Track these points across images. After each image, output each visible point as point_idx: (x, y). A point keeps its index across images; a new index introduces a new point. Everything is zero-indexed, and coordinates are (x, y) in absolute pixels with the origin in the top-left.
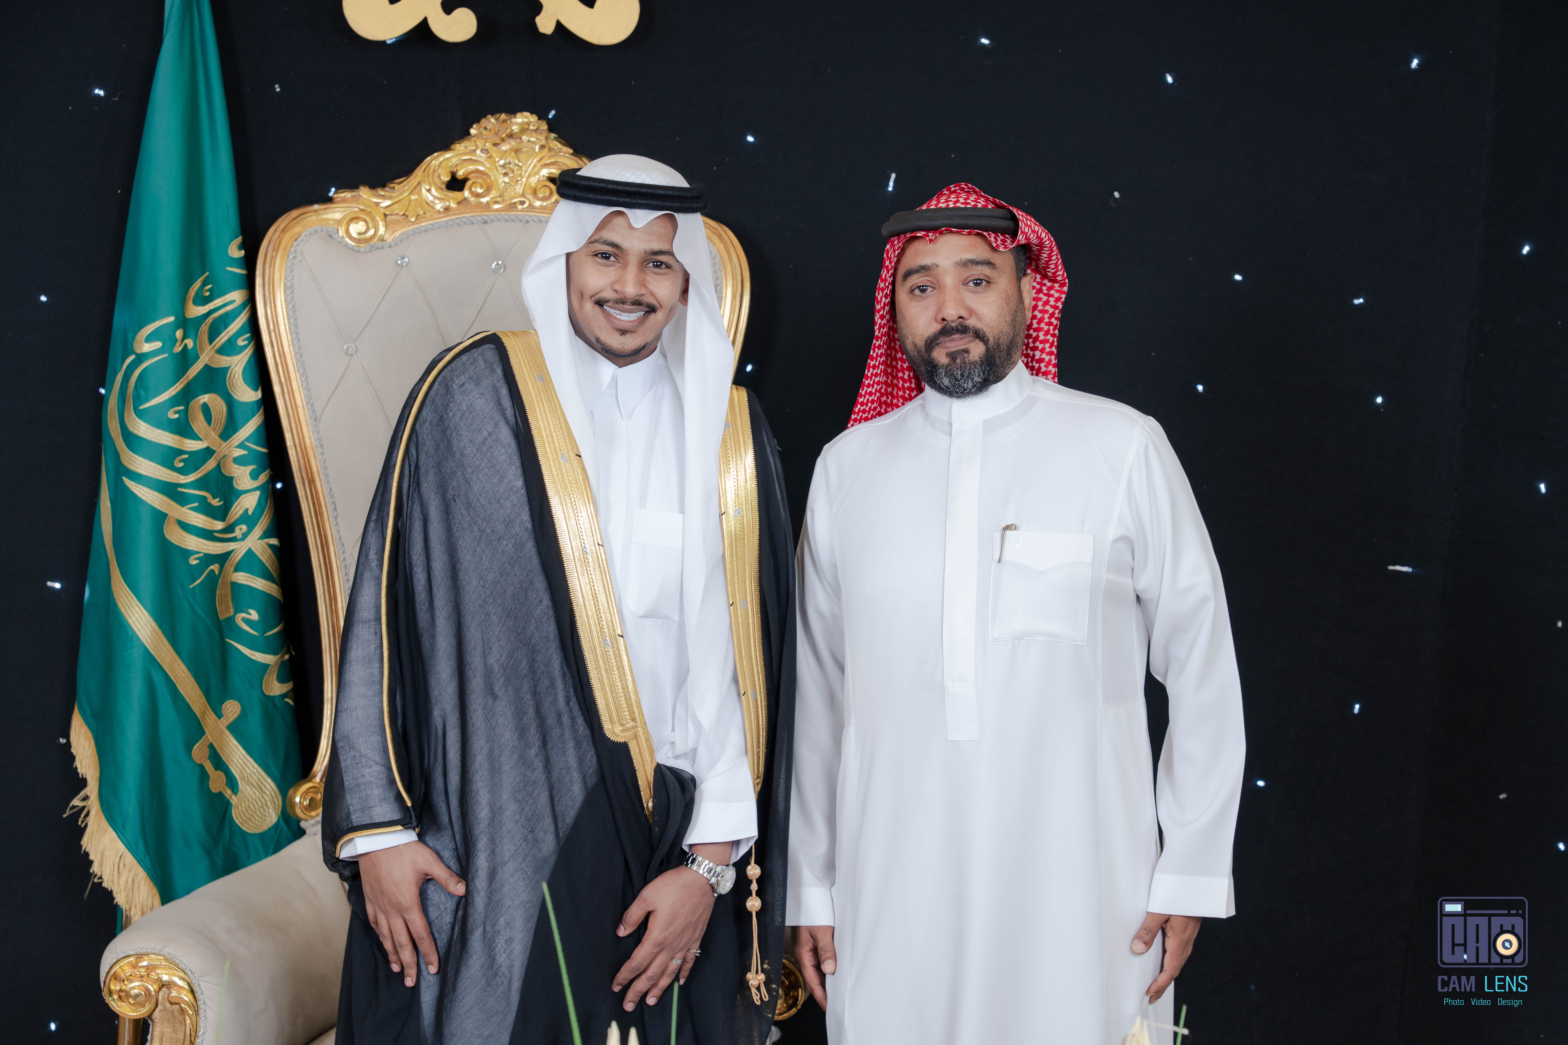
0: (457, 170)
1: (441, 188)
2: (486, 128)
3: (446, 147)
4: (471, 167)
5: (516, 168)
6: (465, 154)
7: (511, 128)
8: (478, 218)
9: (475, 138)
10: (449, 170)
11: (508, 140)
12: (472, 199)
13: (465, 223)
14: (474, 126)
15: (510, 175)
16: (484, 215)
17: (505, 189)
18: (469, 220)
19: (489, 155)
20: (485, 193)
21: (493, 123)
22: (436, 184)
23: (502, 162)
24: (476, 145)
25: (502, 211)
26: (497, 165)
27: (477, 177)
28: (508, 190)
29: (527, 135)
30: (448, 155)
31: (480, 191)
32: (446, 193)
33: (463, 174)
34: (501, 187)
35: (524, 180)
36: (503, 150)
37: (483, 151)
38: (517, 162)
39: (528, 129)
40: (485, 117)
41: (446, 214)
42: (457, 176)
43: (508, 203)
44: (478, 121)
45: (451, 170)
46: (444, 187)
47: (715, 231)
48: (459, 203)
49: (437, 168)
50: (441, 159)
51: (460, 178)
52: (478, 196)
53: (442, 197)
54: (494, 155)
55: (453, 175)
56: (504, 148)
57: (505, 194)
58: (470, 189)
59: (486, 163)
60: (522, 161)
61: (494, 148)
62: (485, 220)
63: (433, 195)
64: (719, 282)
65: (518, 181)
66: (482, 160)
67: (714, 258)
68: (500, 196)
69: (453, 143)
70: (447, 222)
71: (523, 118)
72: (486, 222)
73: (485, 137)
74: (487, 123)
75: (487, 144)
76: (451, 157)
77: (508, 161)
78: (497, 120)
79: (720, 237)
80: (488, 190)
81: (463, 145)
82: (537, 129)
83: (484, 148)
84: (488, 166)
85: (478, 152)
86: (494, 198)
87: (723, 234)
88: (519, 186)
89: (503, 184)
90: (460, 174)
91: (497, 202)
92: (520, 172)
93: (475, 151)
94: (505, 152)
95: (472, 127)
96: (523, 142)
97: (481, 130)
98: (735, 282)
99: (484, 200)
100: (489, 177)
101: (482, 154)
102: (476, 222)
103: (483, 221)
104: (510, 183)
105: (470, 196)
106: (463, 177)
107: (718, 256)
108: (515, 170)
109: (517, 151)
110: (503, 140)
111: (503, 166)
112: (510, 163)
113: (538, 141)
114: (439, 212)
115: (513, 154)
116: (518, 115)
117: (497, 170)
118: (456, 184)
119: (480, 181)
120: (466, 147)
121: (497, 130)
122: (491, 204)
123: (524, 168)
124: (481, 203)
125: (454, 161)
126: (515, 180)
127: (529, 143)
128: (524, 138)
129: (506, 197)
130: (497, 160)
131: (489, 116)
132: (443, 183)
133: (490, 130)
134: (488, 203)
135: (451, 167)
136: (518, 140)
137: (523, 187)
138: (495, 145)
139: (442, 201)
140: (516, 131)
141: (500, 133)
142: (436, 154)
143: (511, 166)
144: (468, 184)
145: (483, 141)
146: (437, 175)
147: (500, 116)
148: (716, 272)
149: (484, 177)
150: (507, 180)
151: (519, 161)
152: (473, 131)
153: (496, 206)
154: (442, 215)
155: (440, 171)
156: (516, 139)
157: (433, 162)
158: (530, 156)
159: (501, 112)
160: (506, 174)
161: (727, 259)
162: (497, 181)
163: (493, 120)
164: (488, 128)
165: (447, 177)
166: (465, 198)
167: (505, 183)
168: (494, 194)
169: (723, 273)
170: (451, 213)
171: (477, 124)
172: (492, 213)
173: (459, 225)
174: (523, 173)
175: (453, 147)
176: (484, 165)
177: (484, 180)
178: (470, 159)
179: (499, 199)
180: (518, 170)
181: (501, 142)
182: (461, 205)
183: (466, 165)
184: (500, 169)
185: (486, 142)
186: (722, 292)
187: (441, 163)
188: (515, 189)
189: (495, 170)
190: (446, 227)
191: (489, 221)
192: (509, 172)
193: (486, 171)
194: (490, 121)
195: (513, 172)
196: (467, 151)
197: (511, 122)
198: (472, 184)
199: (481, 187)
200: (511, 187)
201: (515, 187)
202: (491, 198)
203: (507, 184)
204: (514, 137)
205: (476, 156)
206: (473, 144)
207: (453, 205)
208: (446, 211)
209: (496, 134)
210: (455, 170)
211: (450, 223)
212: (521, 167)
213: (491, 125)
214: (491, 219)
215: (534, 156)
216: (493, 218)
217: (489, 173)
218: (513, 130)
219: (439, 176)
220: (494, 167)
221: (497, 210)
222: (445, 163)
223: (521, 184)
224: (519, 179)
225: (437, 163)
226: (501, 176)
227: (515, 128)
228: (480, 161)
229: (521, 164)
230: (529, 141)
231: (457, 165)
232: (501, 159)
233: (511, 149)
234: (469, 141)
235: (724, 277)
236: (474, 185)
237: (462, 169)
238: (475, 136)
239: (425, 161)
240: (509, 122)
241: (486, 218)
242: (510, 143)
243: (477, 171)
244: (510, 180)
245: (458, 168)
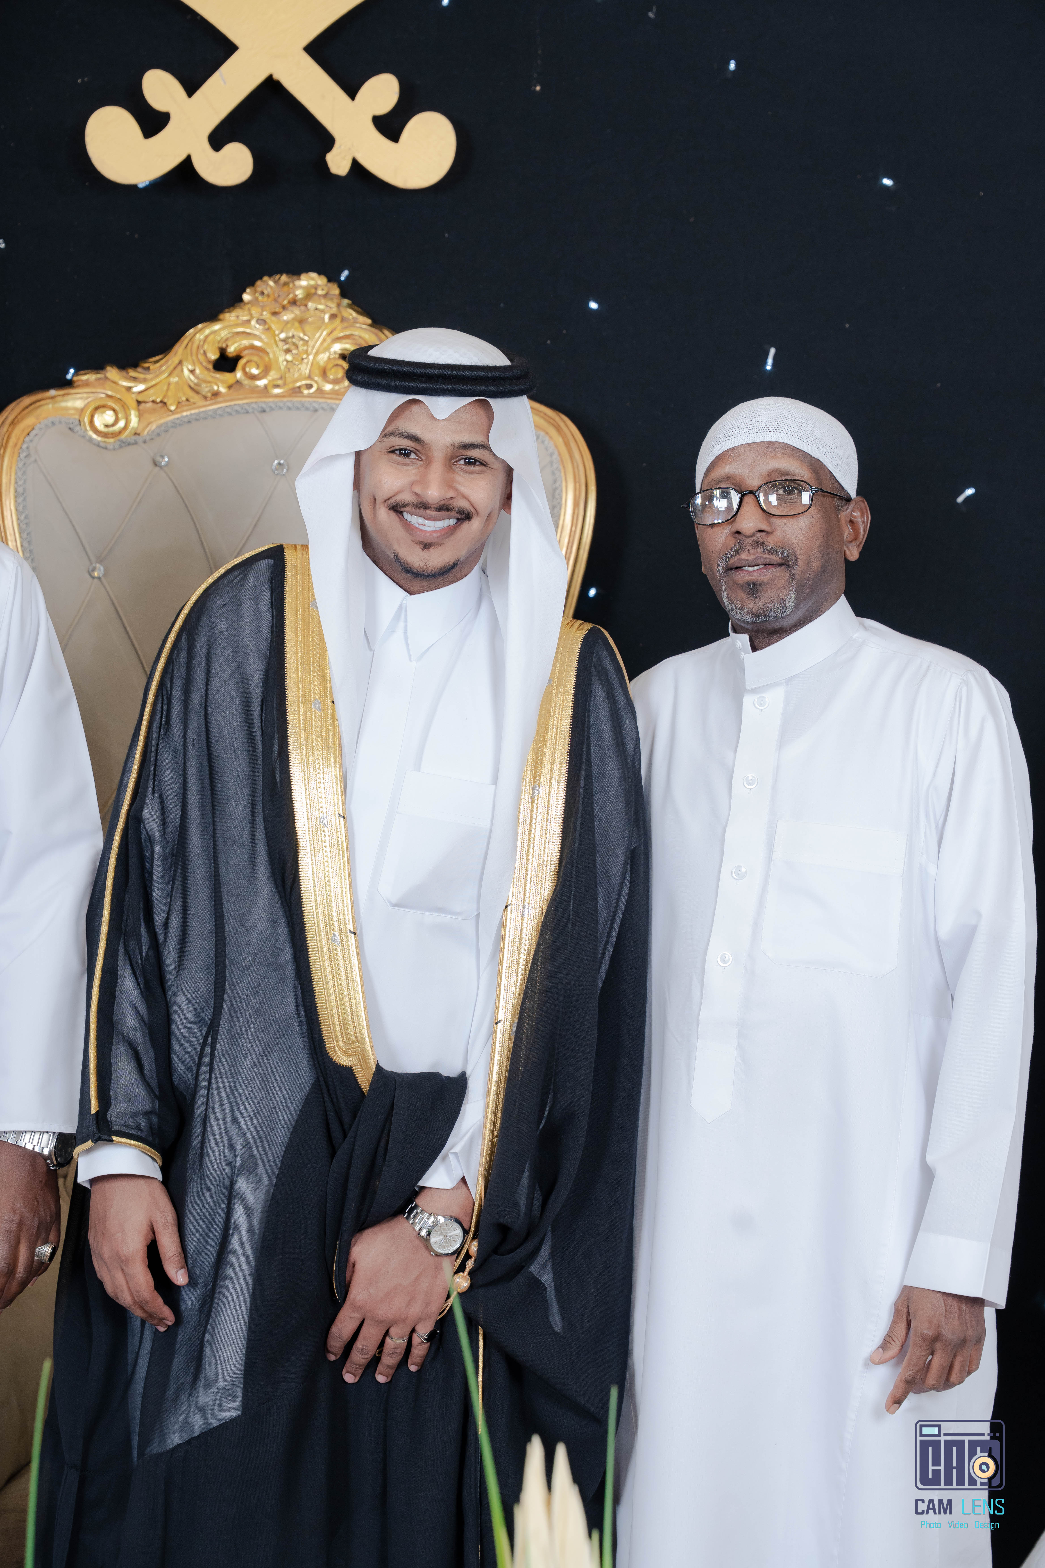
0: (227, 346)
1: (207, 369)
2: (262, 293)
3: (212, 316)
4: (245, 342)
5: (301, 342)
6: (237, 325)
7: (294, 292)
8: (254, 406)
9: (249, 306)
10: (216, 345)
11: (290, 308)
12: (246, 382)
13: (238, 412)
14: (248, 290)
15: (294, 352)
16: (261, 402)
17: (287, 370)
18: (242, 409)
19: (266, 327)
20: (261, 375)
21: (271, 287)
22: (201, 363)
23: (283, 336)
24: (251, 315)
25: (284, 397)
26: (277, 339)
27: (252, 354)
28: (291, 370)
29: (314, 302)
30: (217, 327)
31: (255, 371)
32: (214, 375)
33: (235, 350)
34: (282, 367)
35: (311, 357)
36: (284, 321)
37: (259, 321)
38: (302, 335)
39: (315, 294)
40: (261, 278)
41: (213, 401)
42: (227, 354)
43: (291, 386)
44: (252, 284)
45: (220, 345)
46: (211, 367)
47: (552, 421)
48: (230, 387)
49: (202, 343)
50: (207, 332)
51: (230, 355)
52: (253, 378)
53: (209, 379)
54: (273, 326)
55: (223, 352)
56: (285, 318)
57: (287, 375)
58: (244, 369)
59: (263, 337)
60: (309, 334)
61: (273, 318)
62: (262, 408)
63: (197, 377)
64: (557, 485)
65: (303, 359)
66: (257, 333)
67: (551, 455)
68: (281, 378)
69: (221, 311)
70: (215, 411)
71: (309, 281)
72: (264, 411)
73: (261, 304)
74: (264, 286)
75: (265, 313)
76: (220, 329)
77: (291, 334)
78: (276, 282)
79: (558, 429)
80: (266, 371)
81: (233, 314)
82: (327, 294)
83: (261, 317)
84: (266, 340)
85: (253, 322)
86: (273, 380)
87: (562, 425)
88: (305, 366)
89: (285, 363)
90: (232, 350)
91: (277, 386)
92: (305, 348)
93: (249, 321)
94: (287, 322)
95: (244, 291)
96: (309, 310)
97: (257, 295)
98: (578, 485)
99: (261, 383)
100: (267, 353)
101: (258, 326)
102: (251, 411)
103: (260, 409)
104: (294, 362)
105: (243, 378)
106: (234, 354)
107: (556, 453)
108: (299, 346)
109: (302, 321)
110: (284, 308)
111: (285, 341)
112: (293, 337)
113: (328, 308)
114: (205, 398)
115: (297, 324)
116: (303, 276)
117: (277, 346)
118: (226, 363)
119: (255, 358)
120: (238, 317)
121: (276, 295)
122: (269, 388)
123: (311, 343)
124: (257, 386)
125: (224, 334)
126: (300, 359)
127: (317, 312)
128: (310, 305)
129: (289, 380)
130: (277, 333)
131: (266, 278)
132: (209, 361)
133: (268, 296)
134: (266, 386)
135: (219, 342)
136: (303, 308)
137: (309, 367)
138: (275, 314)
139: (209, 385)
140: (300, 296)
141: (280, 300)
142: (200, 326)
143: (294, 340)
144: (241, 363)
145: (259, 310)
146: (202, 351)
147: (280, 278)
148: (553, 473)
149: (261, 354)
150: (289, 357)
151: (305, 334)
152: (246, 297)
153: (277, 391)
154: (208, 403)
155: (206, 347)
156: (299, 306)
157: (198, 336)
158: (319, 328)
159: (281, 272)
160: (288, 351)
161: (568, 456)
162: (277, 360)
163: (271, 283)
164: (266, 292)
165: (214, 354)
166: (238, 381)
167: (287, 361)
168: (273, 375)
169: (563, 474)
170: (219, 399)
171: (252, 288)
172: (271, 400)
173: (230, 414)
174: (310, 349)
175: (221, 316)
176: (260, 339)
177: (261, 358)
178: (244, 333)
179: (280, 382)
180: (303, 345)
181: (281, 310)
182: (232, 390)
183: (238, 339)
184: (281, 344)
185: (263, 311)
186: (561, 498)
187: (207, 337)
188: (300, 369)
189: (274, 346)
190: (214, 418)
191: (268, 410)
192: (292, 347)
193: (264, 347)
194: (268, 285)
195: (297, 347)
196: (240, 322)
197: (294, 285)
198: (246, 363)
199: (258, 367)
200: (295, 367)
201: (300, 366)
202: (270, 381)
203: (290, 364)
204: (298, 303)
205: (251, 328)
206: (246, 313)
207: (223, 390)
208: (213, 397)
209: (275, 300)
210: (224, 346)
211: (219, 412)
212: (307, 342)
213: (269, 289)
214: (270, 407)
215: (323, 327)
216: (273, 406)
217: (268, 350)
218: (296, 296)
219: (205, 354)
220: (273, 341)
221: (277, 396)
222: (212, 337)
223: (307, 363)
224: (305, 356)
225: (202, 337)
226: (283, 353)
227: (300, 293)
228: (255, 335)
229: (306, 338)
230: (316, 309)
231: (227, 340)
232: (282, 332)
233: (294, 319)
234: (242, 308)
235: (563, 478)
236: (248, 364)
237: (233, 344)
238: (249, 303)
239: (187, 334)
240: (291, 285)
241: (264, 406)
242: (292, 312)
243: (253, 347)
244: (294, 358)
245: (229, 343)
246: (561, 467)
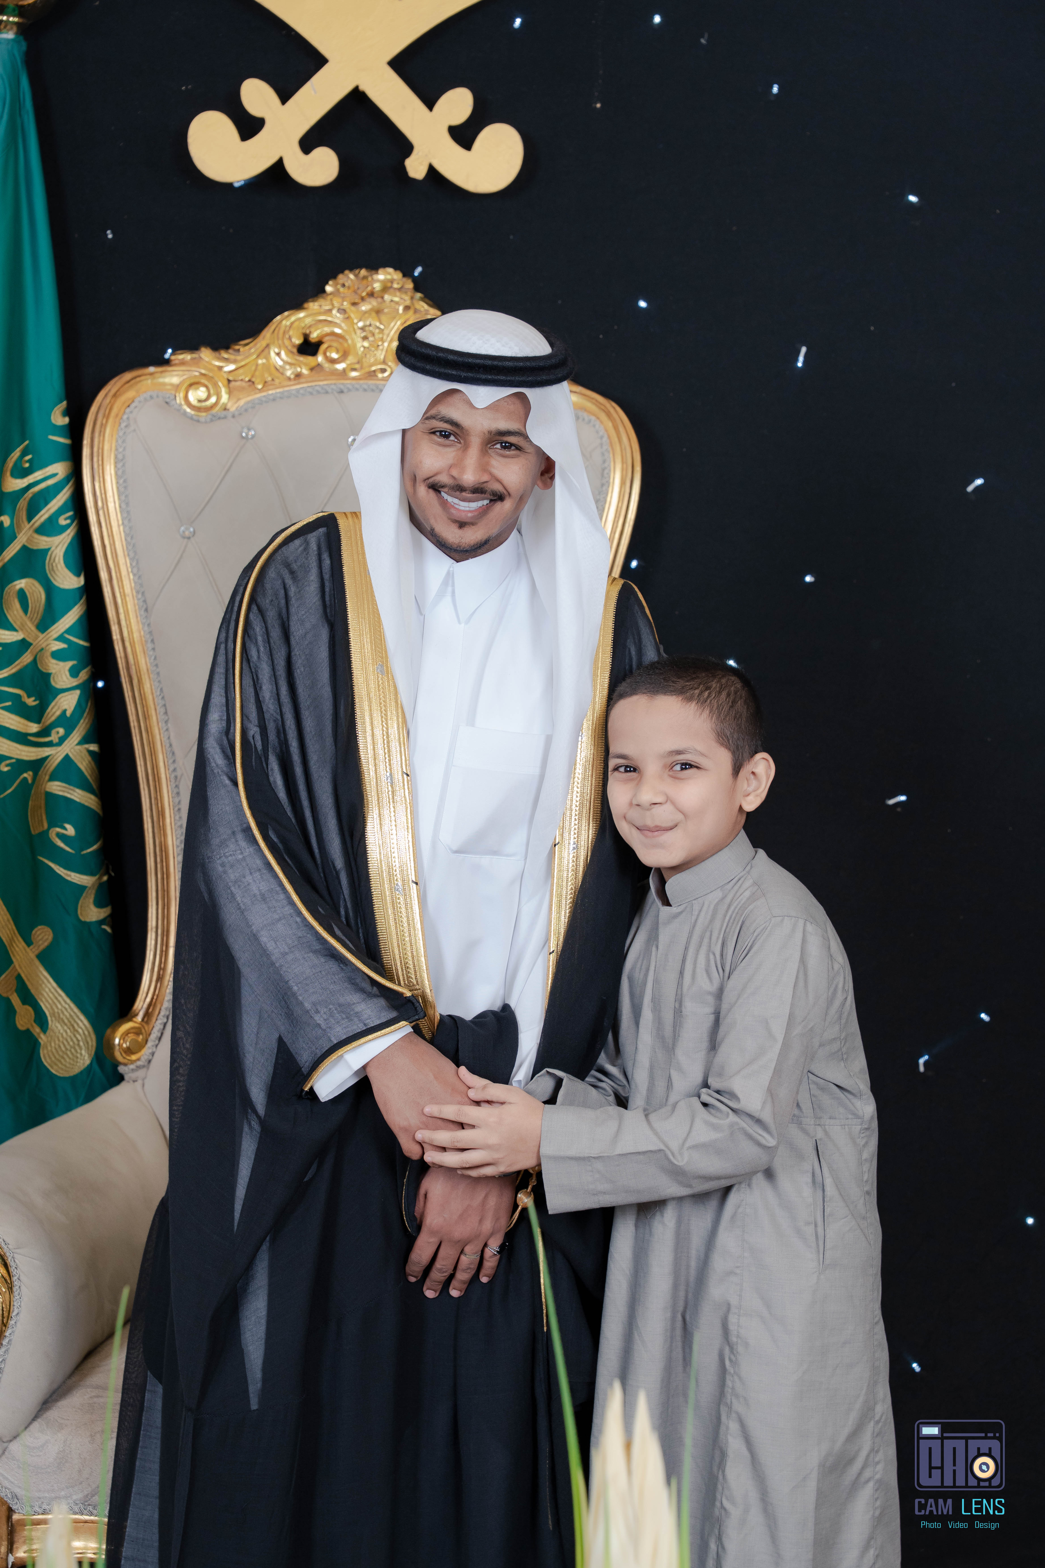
0: (310, 332)
1: (292, 352)
2: (344, 285)
3: (298, 305)
4: (327, 330)
5: (377, 331)
6: (320, 314)
7: (372, 285)
8: (333, 387)
9: (331, 296)
10: (301, 331)
11: (368, 300)
12: (327, 365)
13: (318, 392)
14: (330, 282)
15: (371, 339)
16: (340, 384)
17: (364, 355)
18: (322, 388)
19: (346, 316)
20: (340, 359)
21: (351, 280)
22: (287, 347)
23: (361, 324)
24: (333, 305)
25: (360, 379)
26: (356, 327)
27: (332, 340)
28: (368, 356)
29: (390, 294)
30: (301, 314)
31: (335, 356)
32: (298, 358)
33: (317, 337)
34: (360, 353)
35: (386, 344)
36: (363, 311)
37: (340, 311)
38: (378, 324)
39: (391, 287)
40: (342, 272)
41: (296, 382)
42: (310, 339)
43: (367, 370)
44: (334, 277)
45: (304, 331)
46: (295, 350)
47: (603, 407)
48: (312, 369)
49: (288, 328)
50: (293, 318)
51: (313, 341)
52: (333, 361)
53: (293, 361)
54: (352, 316)
55: (306, 337)
56: (363, 308)
57: (364, 360)
58: (325, 354)
59: (343, 325)
60: (384, 323)
61: (353, 308)
62: (340, 389)
63: (282, 360)
64: (606, 465)
65: (378, 346)
66: (338, 321)
67: (602, 438)
68: (358, 363)
69: (306, 300)
70: (298, 391)
71: (385, 275)
72: (342, 392)
73: (342, 295)
74: (345, 279)
75: (345, 303)
76: (305, 317)
77: (368, 323)
78: (356, 276)
79: (609, 415)
80: (344, 356)
81: (316, 304)
82: (402, 287)
83: (342, 307)
84: (345, 328)
85: (334, 312)
86: (351, 364)
87: (612, 411)
88: (380, 352)
89: (362, 349)
90: (314, 336)
91: (354, 370)
92: (381, 336)
93: (330, 311)
94: (365, 312)
95: (327, 283)
96: (384, 301)
97: (339, 287)
98: (625, 465)
99: (340, 366)
100: (346, 340)
101: (338, 315)
102: (330, 391)
103: (338, 390)
104: (370, 348)
105: (324, 362)
106: (317, 340)
107: (606, 436)
108: (376, 334)
109: (378, 312)
110: (363, 299)
111: (363, 329)
112: (370, 325)
113: (402, 301)
114: (289, 379)
115: (374, 314)
116: (381, 271)
117: (356, 333)
118: (309, 348)
119: (335, 344)
120: (320, 306)
121: (356, 287)
122: (347, 371)
123: (386, 332)
124: (337, 370)
125: (308, 321)
126: (376, 345)
127: (392, 304)
128: (387, 297)
129: (365, 364)
130: (355, 321)
131: (347, 272)
132: (294, 346)
133: (349, 288)
134: (344, 370)
135: (303, 328)
136: (380, 300)
137: (384, 353)
138: (354, 304)
139: (293, 366)
140: (378, 289)
141: (359, 292)
142: (286, 313)
143: (371, 328)
144: (323, 347)
145: (340, 300)
146: (287, 336)
147: (359, 272)
148: (603, 454)
149: (341, 340)
150: (366, 344)
151: (381, 323)
152: (329, 288)
153: (354, 374)
154: (292, 383)
155: (291, 333)
156: (377, 298)
157: (284, 322)
158: (394, 318)
159: (360, 267)
160: (365, 338)
161: (616, 439)
162: (355, 345)
163: (352, 276)
164: (347, 284)
165: (299, 340)
166: (319, 364)
167: (364, 347)
168: (351, 359)
169: (611, 455)
170: (302, 380)
171: (334, 280)
172: (348, 382)
173: (311, 394)
174: (385, 337)
175: (306, 305)
176: (340, 327)
177: (341, 343)
178: (325, 320)
179: (357, 366)
180: (379, 333)
181: (360, 301)
182: (314, 372)
183: (320, 326)
184: (359, 332)
185: (343, 301)
186: (609, 477)
187: (292, 323)
188: (375, 354)
189: (353, 333)
190: (298, 396)
191: (345, 390)
192: (369, 335)
193: (343, 334)
194: (348, 278)
195: (373, 335)
196: (322, 311)
197: (372, 279)
198: (327, 348)
199: (337, 352)
200: (371, 352)
201: (376, 352)
202: (348, 365)
203: (367, 350)
204: (376, 295)
205: (332, 317)
206: (328, 302)
207: (305, 371)
208: (297, 378)
209: (355, 292)
210: (308, 332)
211: (301, 391)
212: (383, 330)
213: (349, 282)
214: (348, 388)
215: (397, 318)
216: (350, 387)
217: (347, 337)
218: (374, 288)
219: (290, 338)
220: (351, 329)
221: (354, 378)
222: (296, 324)
223: (382, 350)
224: (380, 343)
225: (288, 323)
226: (360, 340)
227: (377, 286)
228: (336, 323)
229: (382, 327)
230: (392, 301)
231: (310, 327)
232: (360, 320)
233: (371, 310)
234: (324, 298)
235: (612, 459)
236: (329, 349)
237: (316, 330)
238: (331, 294)
239: (275, 320)
240: (370, 279)
241: (342, 387)
242: (370, 303)
243: (333, 334)
244: (370, 345)
245: (312, 330)
246: (610, 449)
